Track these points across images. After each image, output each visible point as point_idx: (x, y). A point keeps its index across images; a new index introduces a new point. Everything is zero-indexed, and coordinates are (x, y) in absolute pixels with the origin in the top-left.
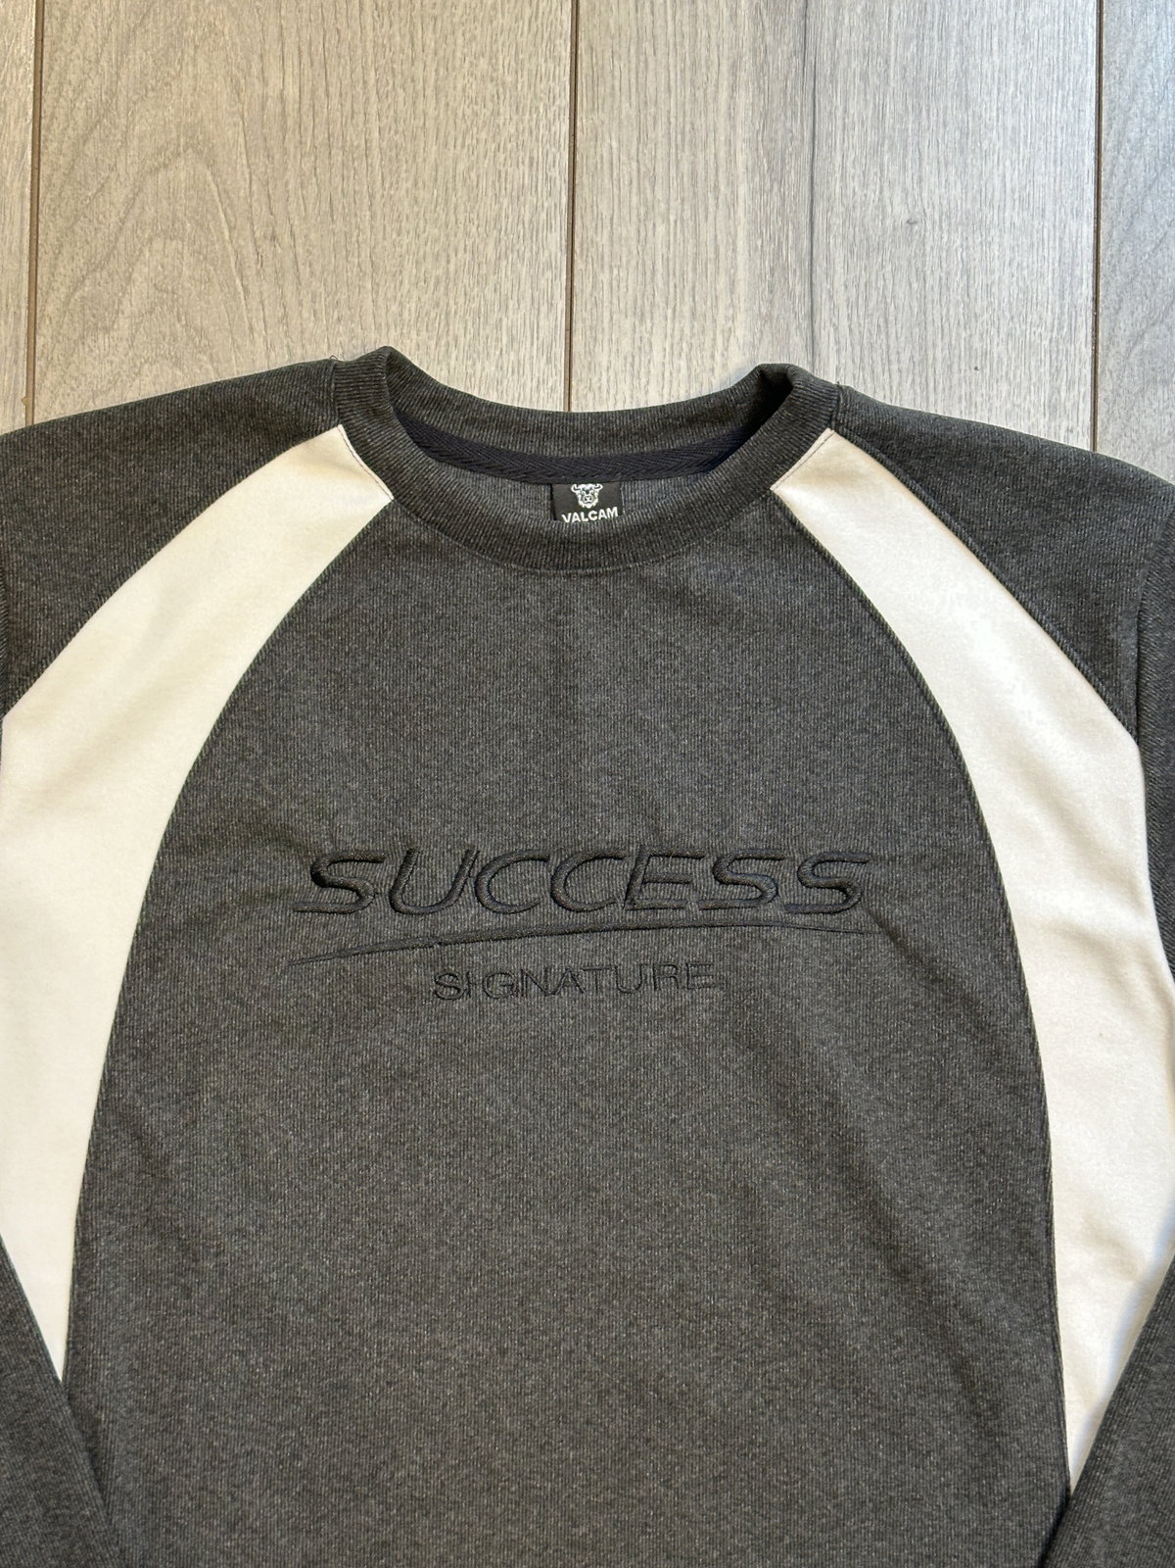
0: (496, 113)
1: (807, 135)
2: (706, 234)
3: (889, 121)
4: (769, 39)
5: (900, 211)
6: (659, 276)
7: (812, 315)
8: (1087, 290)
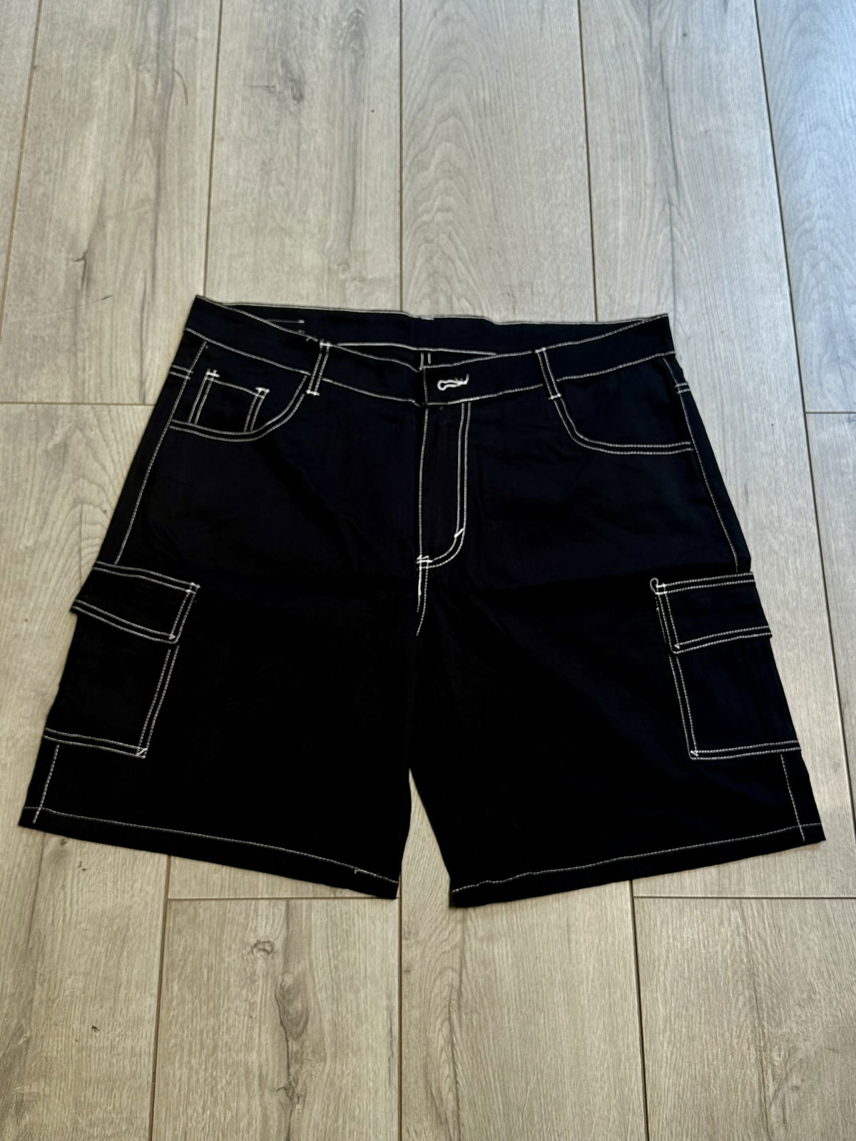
0: (558, 103)
1: (667, 106)
2: (634, 135)
3: (695, 103)
4: (651, 80)
5: (702, 128)
6: (619, 149)
7: (674, 159)
8: (770, 151)
